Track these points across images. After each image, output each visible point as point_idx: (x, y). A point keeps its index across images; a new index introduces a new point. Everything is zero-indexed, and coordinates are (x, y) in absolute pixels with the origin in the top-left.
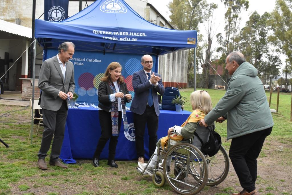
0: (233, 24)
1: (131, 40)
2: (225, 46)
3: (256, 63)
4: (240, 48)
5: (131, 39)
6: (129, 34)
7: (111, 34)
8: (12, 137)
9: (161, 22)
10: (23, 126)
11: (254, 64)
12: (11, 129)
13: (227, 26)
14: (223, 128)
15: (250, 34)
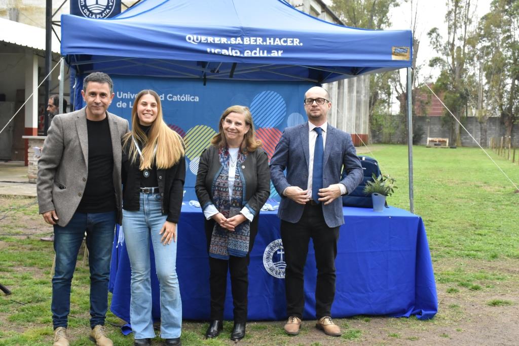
0: (462, 7)
1: (269, 55)
2: (448, 55)
3: (512, 88)
4: (479, 58)
5: (269, 52)
6: (265, 40)
7: (226, 43)
8: (15, 269)
9: (312, 9)
10: (35, 243)
11: (509, 90)
12: (11, 251)
13: (450, 13)
14: (463, 238)
15: (499, 26)
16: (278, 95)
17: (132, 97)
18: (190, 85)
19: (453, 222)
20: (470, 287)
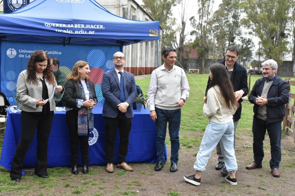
0: (206, 7)
1: (88, 33)
2: (199, 30)
4: (214, 31)
6: (85, 26)
7: (65, 27)
9: (132, 6)
11: (227, 47)
13: (200, 9)
15: (223, 16)
16: (101, 51)
17: (27, 52)
18: (57, 47)
19: (189, 112)
20: (187, 146)
